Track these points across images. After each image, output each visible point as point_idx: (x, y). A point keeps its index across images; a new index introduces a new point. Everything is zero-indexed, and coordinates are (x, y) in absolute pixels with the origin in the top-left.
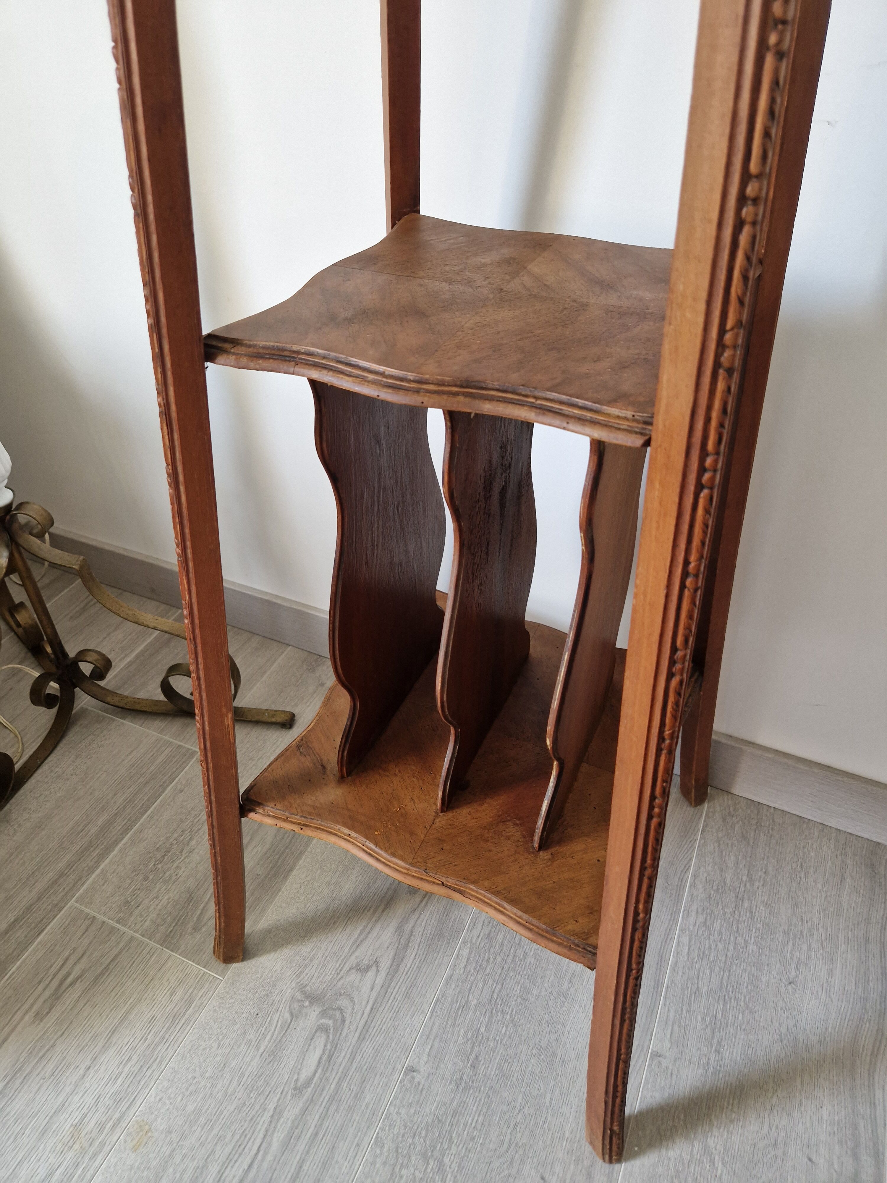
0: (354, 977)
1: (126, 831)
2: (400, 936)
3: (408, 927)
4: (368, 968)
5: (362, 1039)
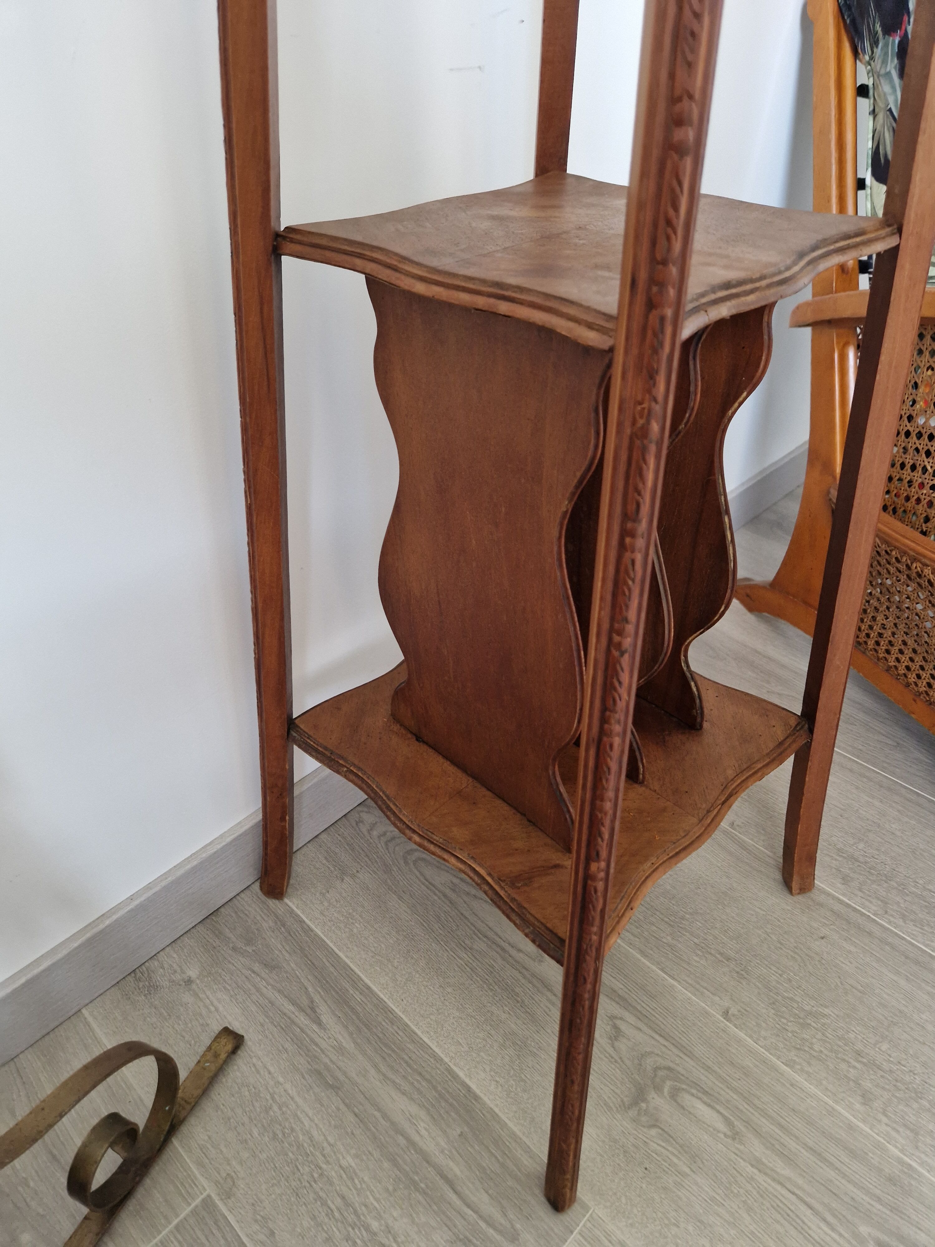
5: (690, 1054)
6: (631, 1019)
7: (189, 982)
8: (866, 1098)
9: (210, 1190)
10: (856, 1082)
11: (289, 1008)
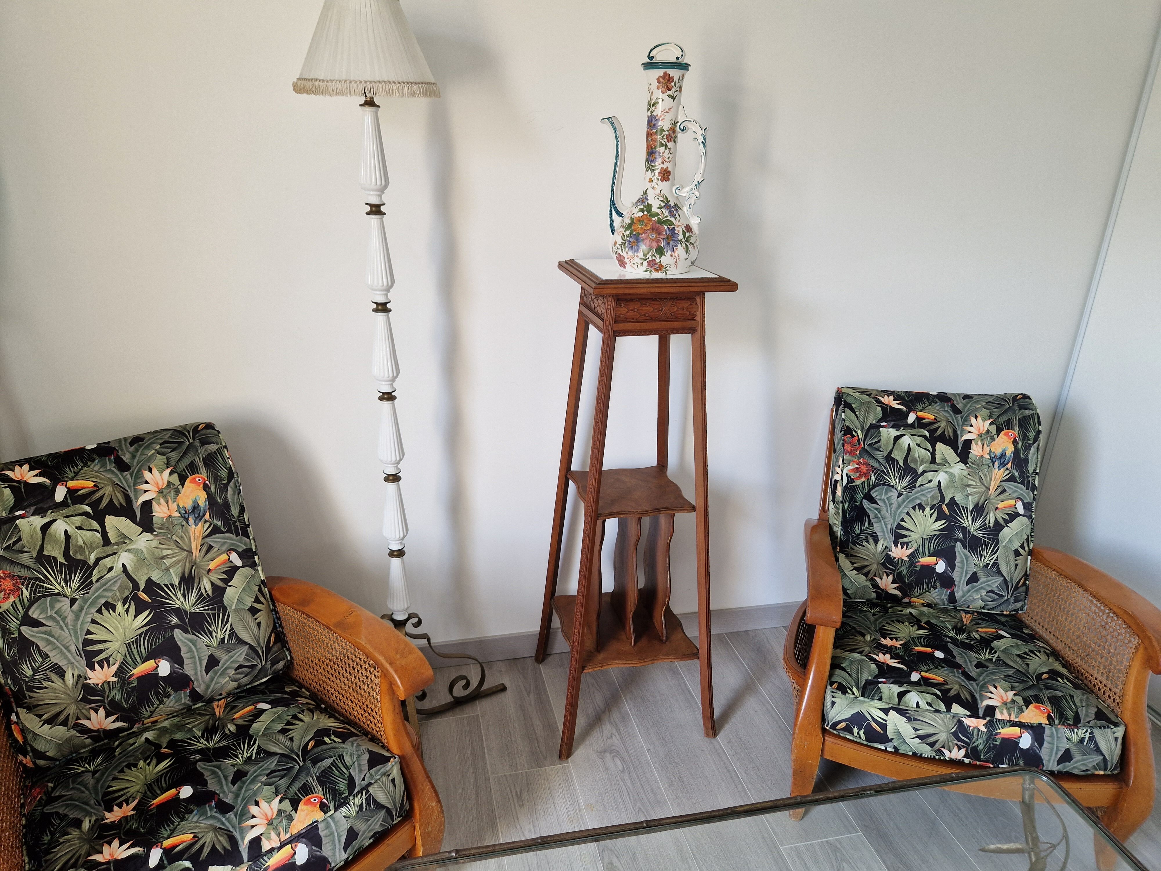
0: (609, 741)
1: (483, 748)
2: (612, 724)
3: (612, 720)
4: (612, 737)
5: (627, 752)
6: (618, 737)
7: (501, 671)
8: (671, 785)
9: (479, 713)
10: (672, 781)
11: (523, 689)
